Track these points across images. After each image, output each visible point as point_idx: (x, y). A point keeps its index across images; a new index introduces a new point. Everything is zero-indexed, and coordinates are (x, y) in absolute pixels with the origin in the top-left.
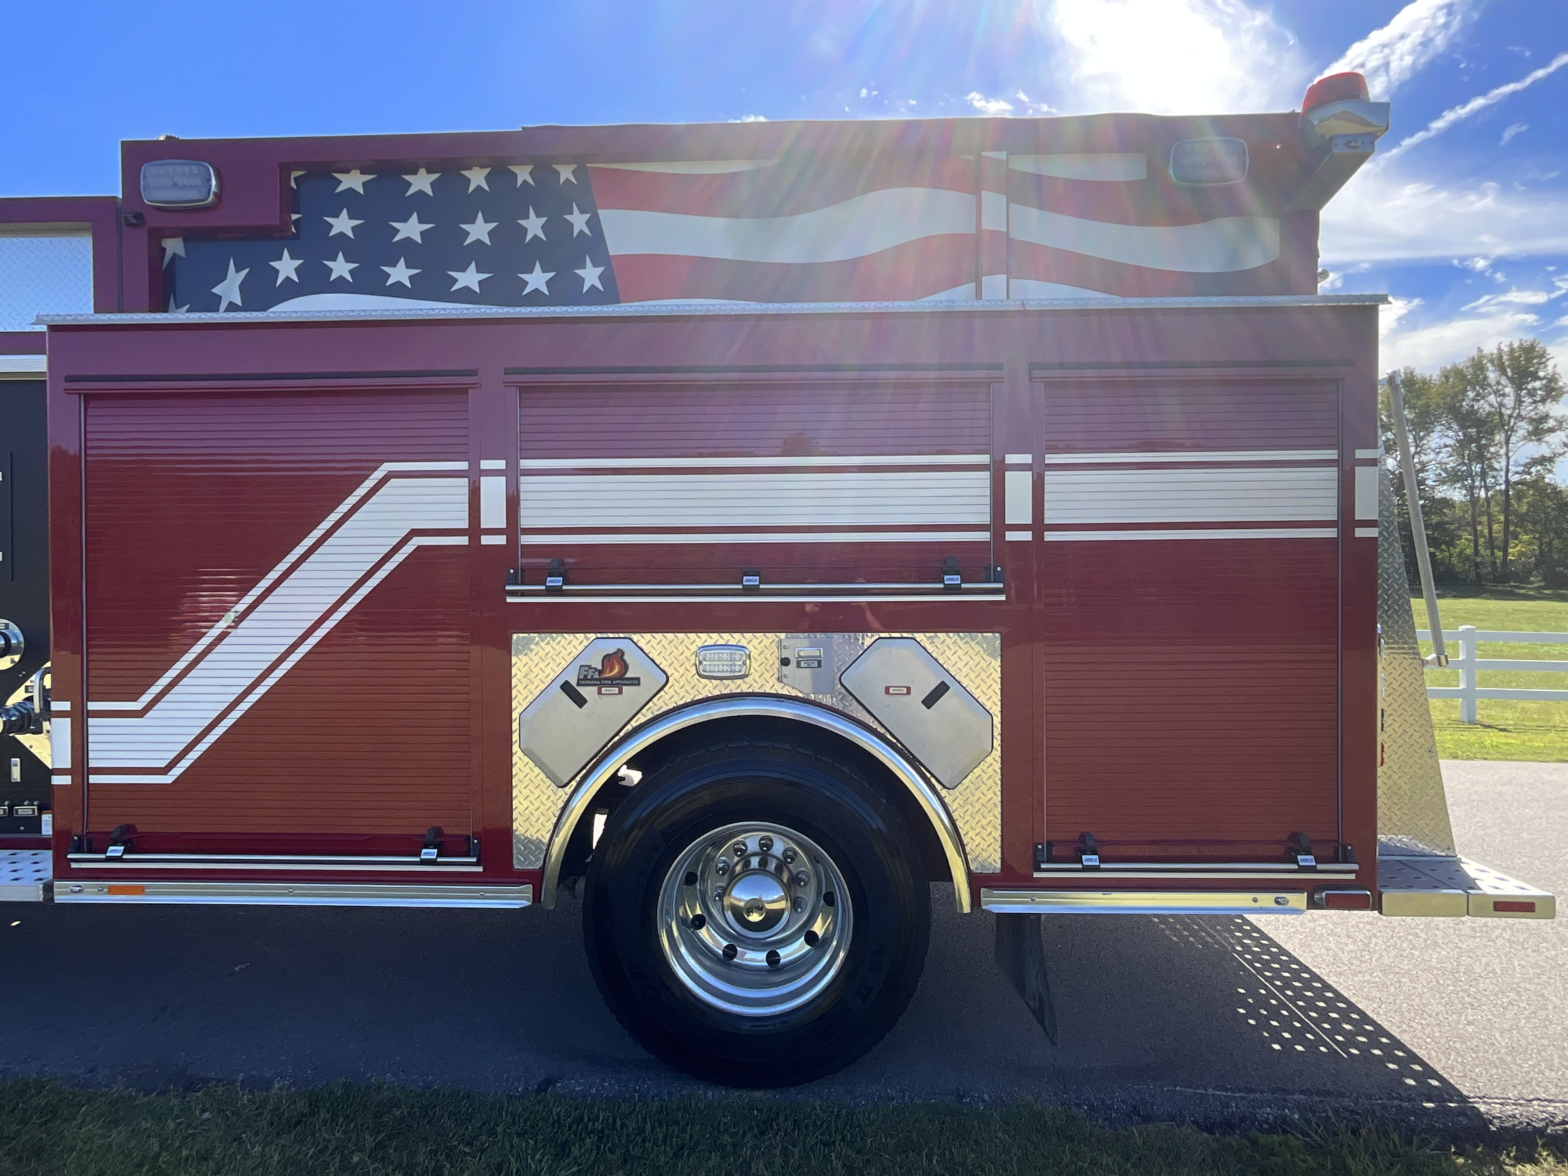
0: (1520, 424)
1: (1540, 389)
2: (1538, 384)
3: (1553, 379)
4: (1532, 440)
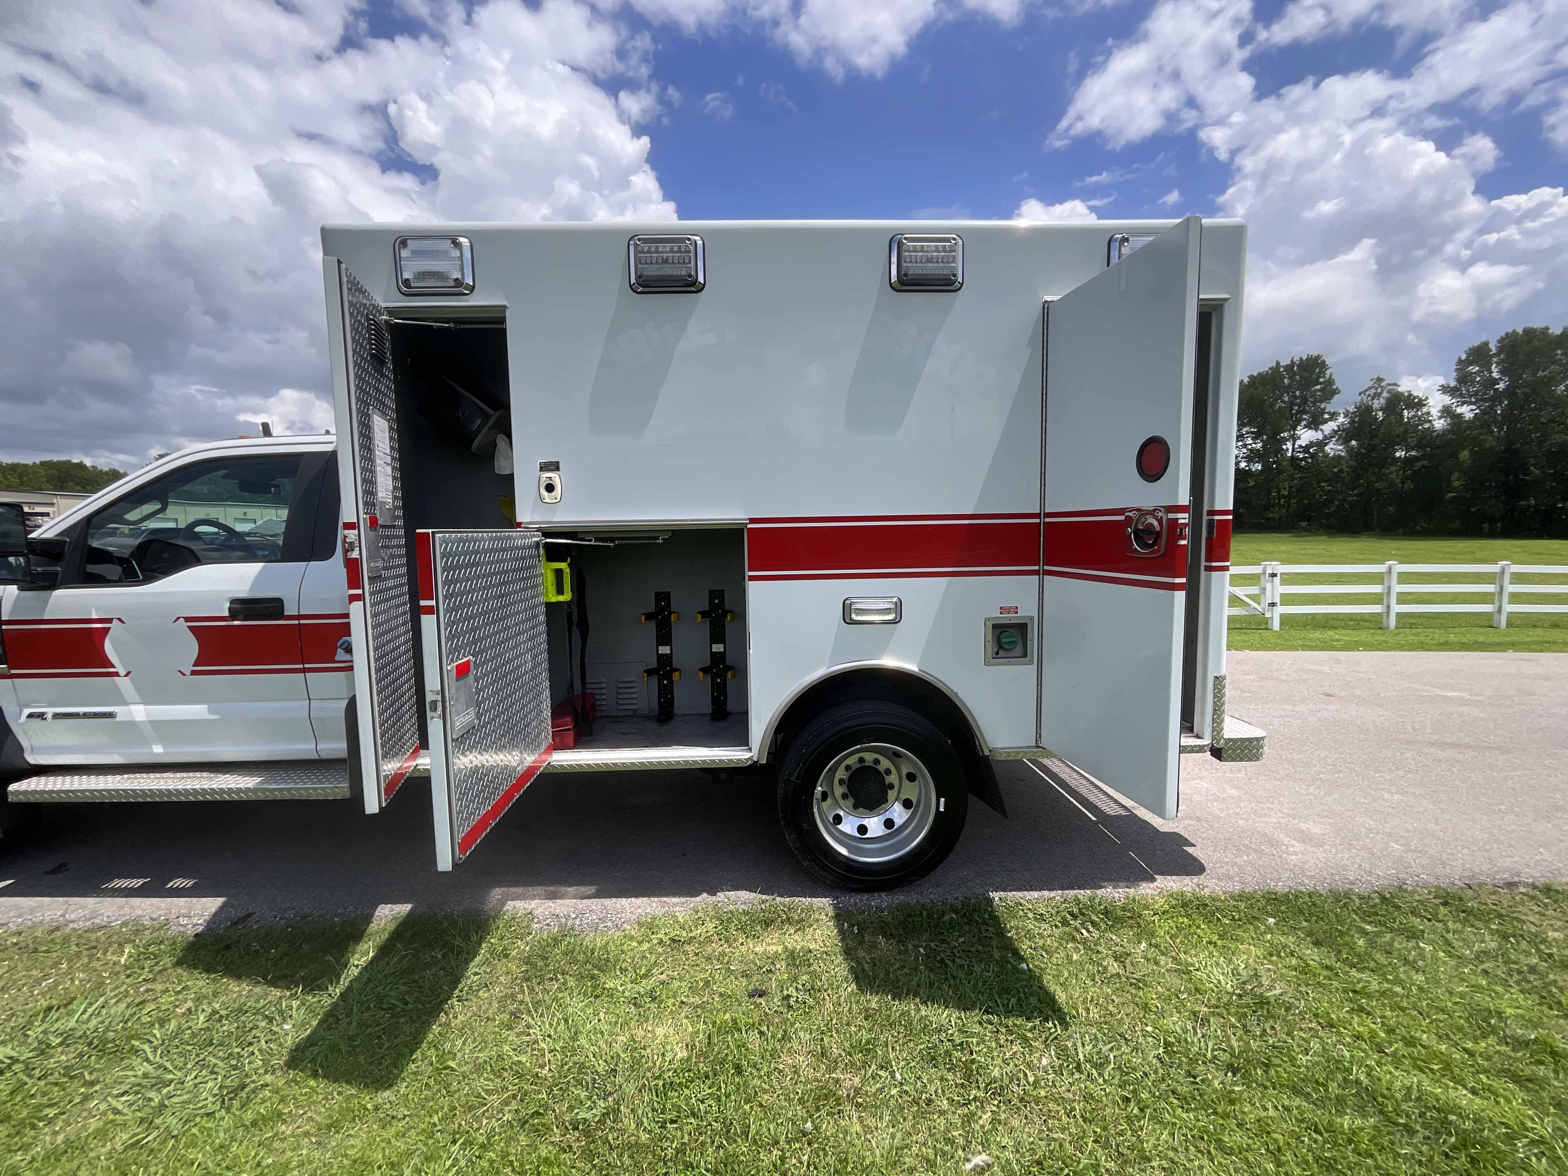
0: (1304, 417)
1: (1320, 391)
2: (1318, 387)
3: (1330, 382)
4: (1311, 428)
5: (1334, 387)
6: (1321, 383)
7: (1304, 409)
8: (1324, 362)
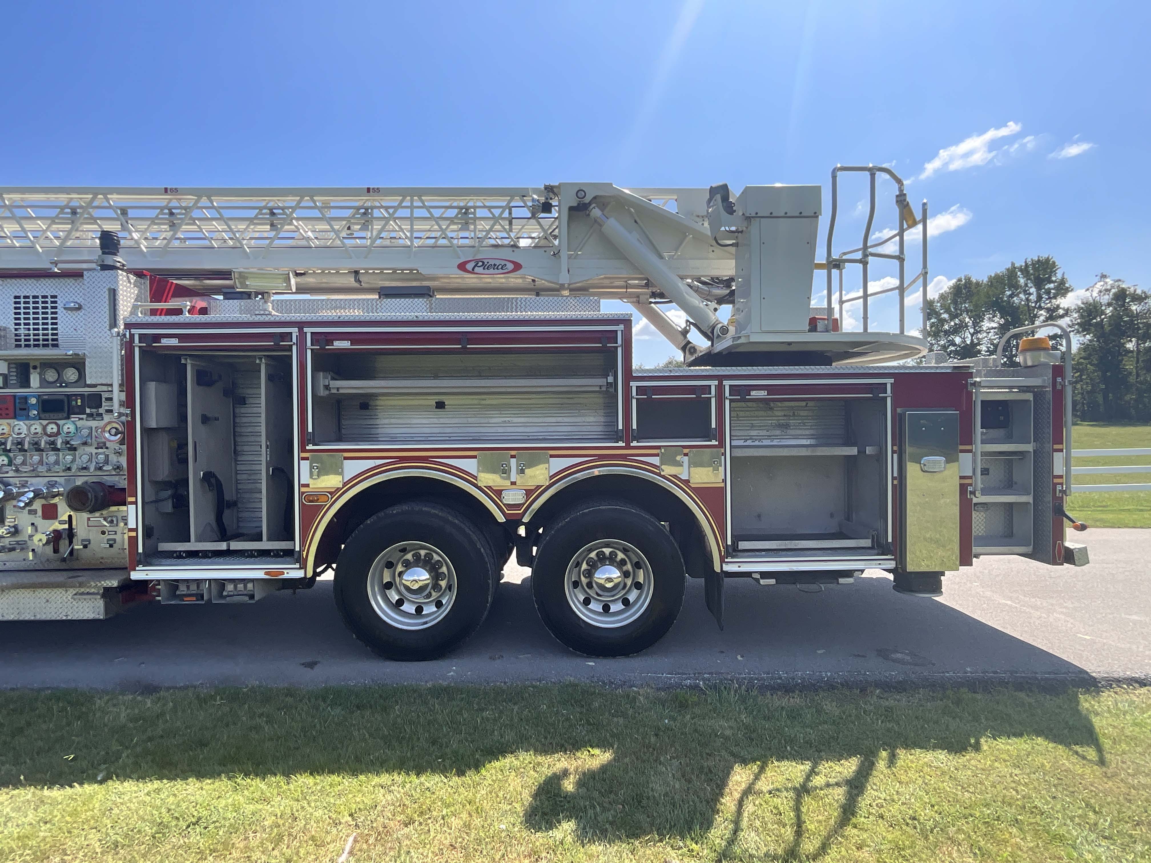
5: (1067, 285)
6: (1053, 282)
7: (1040, 305)
8: (1054, 263)
